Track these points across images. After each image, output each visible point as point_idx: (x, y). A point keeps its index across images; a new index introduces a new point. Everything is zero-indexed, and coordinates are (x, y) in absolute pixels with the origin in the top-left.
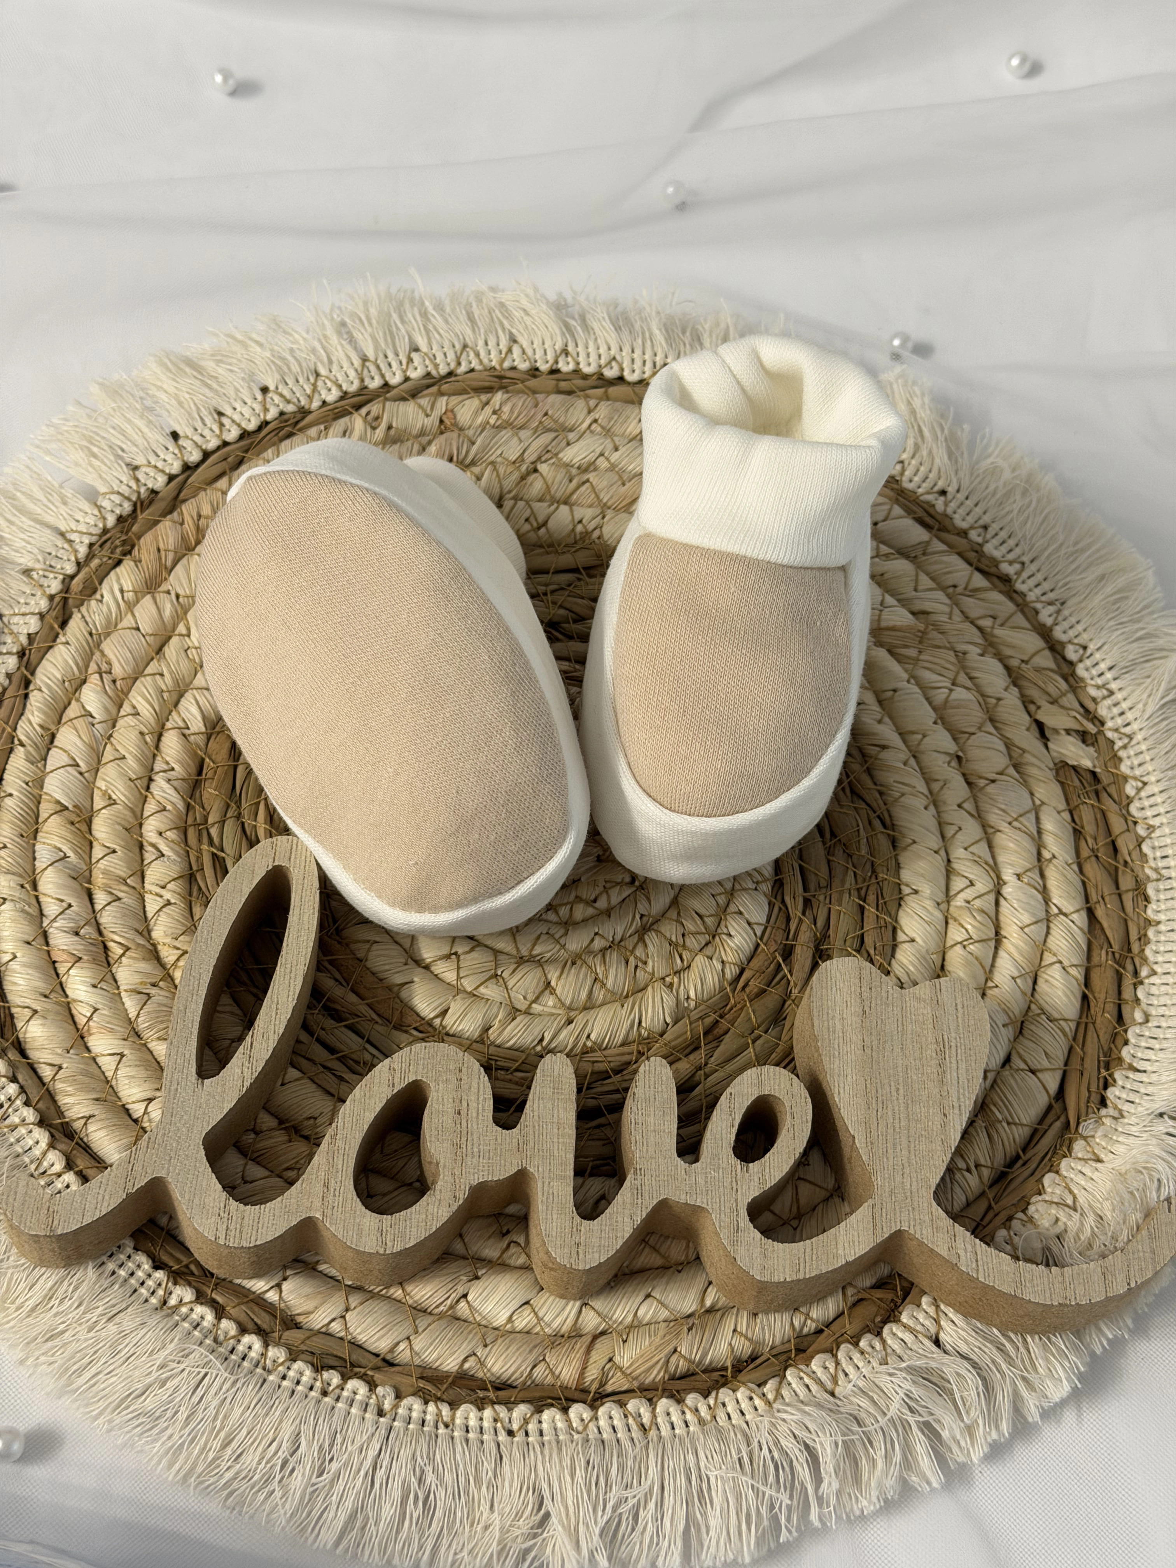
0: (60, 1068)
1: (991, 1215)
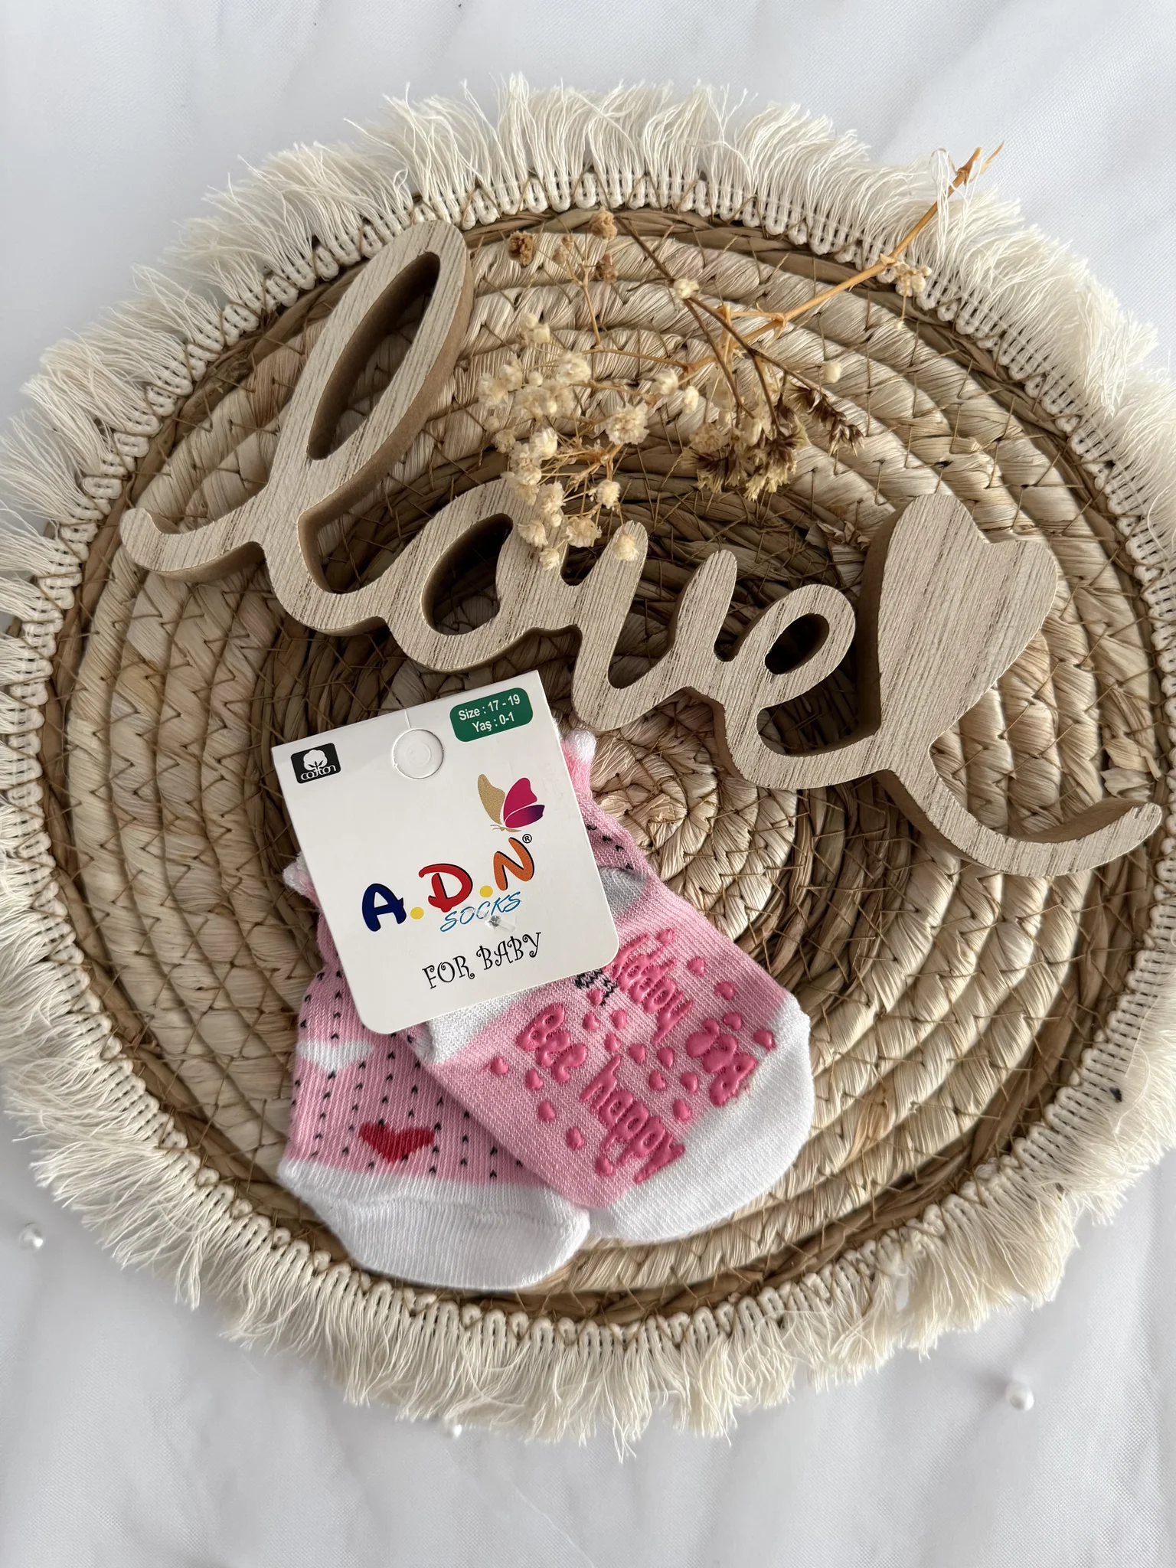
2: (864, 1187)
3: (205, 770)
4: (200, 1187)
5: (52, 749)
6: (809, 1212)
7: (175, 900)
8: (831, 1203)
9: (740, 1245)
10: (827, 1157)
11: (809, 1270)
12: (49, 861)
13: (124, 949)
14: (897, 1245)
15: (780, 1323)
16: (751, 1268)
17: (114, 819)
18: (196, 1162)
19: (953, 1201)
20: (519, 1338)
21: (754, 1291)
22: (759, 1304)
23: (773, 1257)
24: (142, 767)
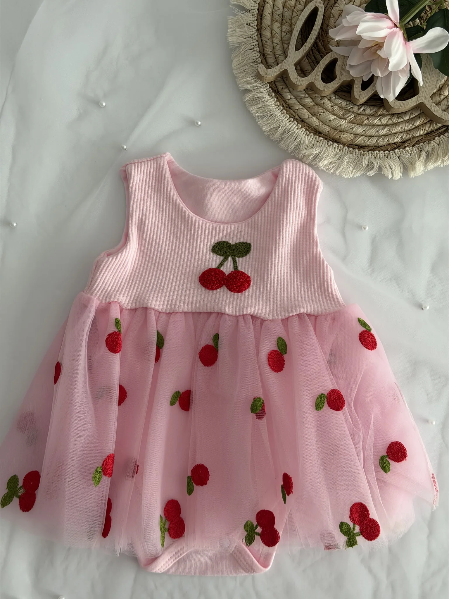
0: (266, 42)
1: (422, 139)
2: (422, 130)
3: (294, 13)
4: (275, 105)
5: (261, 3)
6: (409, 133)
7: (282, 41)
8: (414, 132)
9: (392, 138)
10: (415, 121)
11: (407, 146)
12: (256, 27)
13: (268, 50)
14: (428, 144)
15: (399, 157)
16: (394, 144)
17: (272, 20)
18: (276, 100)
19: (442, 136)
20: (340, 150)
21: (394, 149)
22: (394, 152)
23: (399, 143)
24: (281, 10)
